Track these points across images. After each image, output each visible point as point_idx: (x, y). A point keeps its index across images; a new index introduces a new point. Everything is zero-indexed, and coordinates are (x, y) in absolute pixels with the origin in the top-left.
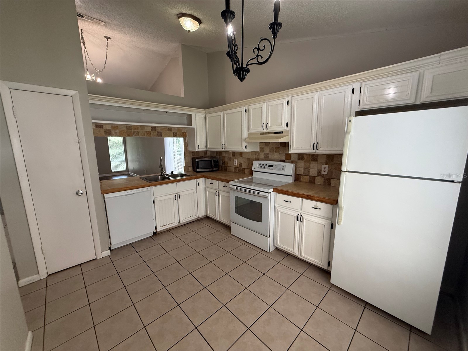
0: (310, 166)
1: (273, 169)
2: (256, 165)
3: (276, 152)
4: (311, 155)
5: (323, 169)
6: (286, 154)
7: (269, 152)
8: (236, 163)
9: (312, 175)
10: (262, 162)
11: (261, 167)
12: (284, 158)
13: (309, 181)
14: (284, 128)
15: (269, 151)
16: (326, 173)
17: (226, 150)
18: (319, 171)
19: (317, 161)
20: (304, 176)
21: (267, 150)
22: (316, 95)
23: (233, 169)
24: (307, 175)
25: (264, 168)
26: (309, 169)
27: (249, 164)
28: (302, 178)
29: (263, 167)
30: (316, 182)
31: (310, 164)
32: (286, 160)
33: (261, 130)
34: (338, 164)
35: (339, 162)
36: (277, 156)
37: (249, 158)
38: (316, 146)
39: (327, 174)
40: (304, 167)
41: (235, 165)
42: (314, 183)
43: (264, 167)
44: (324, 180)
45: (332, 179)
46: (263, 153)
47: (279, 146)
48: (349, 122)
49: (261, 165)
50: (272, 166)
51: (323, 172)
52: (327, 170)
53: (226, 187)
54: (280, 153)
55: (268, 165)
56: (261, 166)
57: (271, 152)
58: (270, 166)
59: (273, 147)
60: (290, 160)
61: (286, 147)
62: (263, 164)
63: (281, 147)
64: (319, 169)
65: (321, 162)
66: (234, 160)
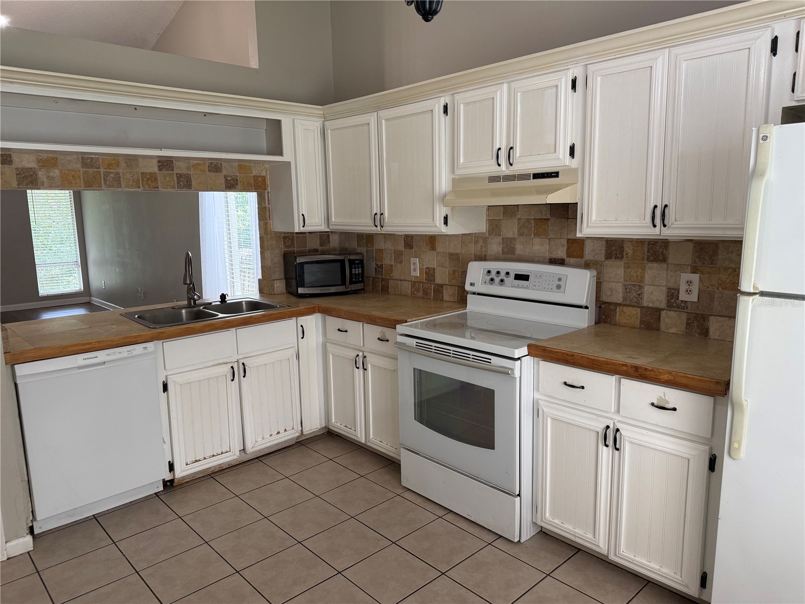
0: (643, 277)
1: (527, 288)
2: (476, 273)
3: (537, 235)
4: (647, 244)
5: (683, 288)
6: (568, 240)
7: (516, 236)
8: (415, 268)
9: (651, 305)
10: (494, 266)
11: (492, 280)
12: (561, 253)
13: (642, 322)
14: (560, 160)
15: (516, 232)
16: (694, 298)
17: (387, 230)
18: (672, 294)
19: (664, 260)
20: (625, 309)
21: (510, 229)
22: (660, 60)
23: (407, 287)
24: (634, 304)
25: (501, 285)
26: (641, 287)
27: (454, 272)
28: (620, 315)
29: (497, 280)
30: (663, 327)
31: (644, 269)
32: (567, 260)
33: (493, 170)
34: (730, 270)
35: (733, 265)
36: (539, 246)
37: (457, 254)
38: (660, 215)
39: (696, 300)
40: (625, 280)
41: (413, 274)
42: (658, 330)
43: (502, 281)
44: (688, 319)
45: (712, 318)
46: (499, 239)
47: (549, 217)
48: (761, 141)
49: (493, 274)
50: (525, 278)
51: (683, 296)
52: (695, 288)
53: (388, 341)
54: (549, 239)
55: (512, 275)
56: (490, 277)
57: (521, 234)
58: (519, 277)
59: (528, 220)
60: (579, 260)
61: (568, 218)
62: (498, 273)
63: (552, 220)
64: (671, 285)
65: (677, 265)
66: (412, 260)
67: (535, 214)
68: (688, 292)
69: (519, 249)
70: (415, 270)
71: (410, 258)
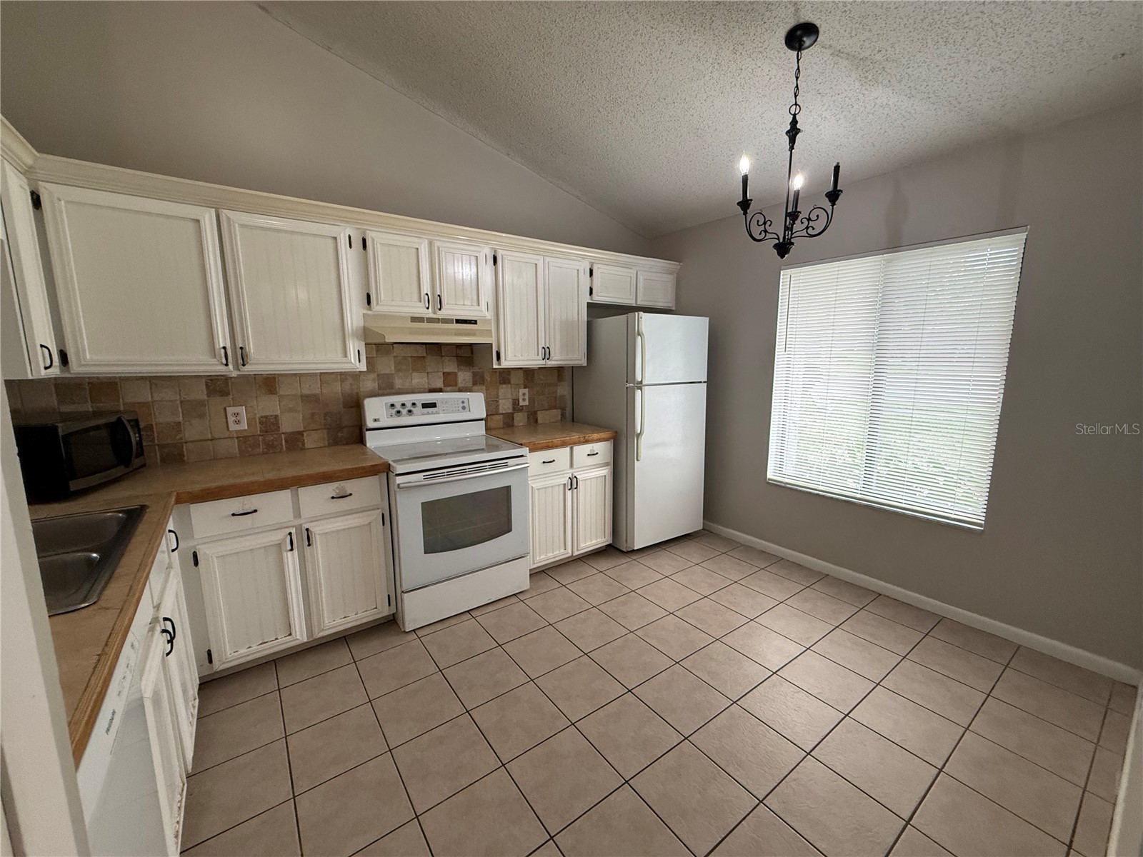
0: (498, 394)
1: (437, 413)
3: (415, 370)
5: (521, 398)
6: (444, 373)
7: (393, 372)
8: (239, 419)
9: (504, 412)
10: (397, 399)
11: (398, 412)
13: (504, 423)
14: (483, 312)
15: (393, 368)
16: (526, 403)
17: (249, 369)
18: (515, 402)
19: (509, 383)
20: (494, 417)
21: (387, 366)
23: (229, 446)
25: (410, 415)
26: (497, 401)
27: (313, 415)
28: (492, 421)
29: (404, 411)
30: (516, 424)
31: (498, 389)
32: (445, 388)
33: (421, 310)
34: (541, 385)
35: (542, 382)
36: (418, 379)
37: (315, 395)
39: (528, 404)
41: (233, 427)
42: (513, 426)
43: (410, 411)
44: (528, 415)
45: (539, 412)
47: (425, 355)
48: (640, 319)
49: (398, 407)
50: (433, 405)
51: (522, 403)
52: (527, 397)
53: (351, 494)
54: (427, 373)
55: (419, 405)
56: (396, 410)
57: (399, 370)
58: (425, 406)
59: (405, 358)
60: (454, 388)
61: (442, 356)
62: (403, 405)
63: (429, 358)
64: (514, 397)
65: (517, 384)
66: (230, 410)
67: (410, 352)
68: (524, 400)
69: (398, 383)
70: (238, 422)
71: (225, 409)
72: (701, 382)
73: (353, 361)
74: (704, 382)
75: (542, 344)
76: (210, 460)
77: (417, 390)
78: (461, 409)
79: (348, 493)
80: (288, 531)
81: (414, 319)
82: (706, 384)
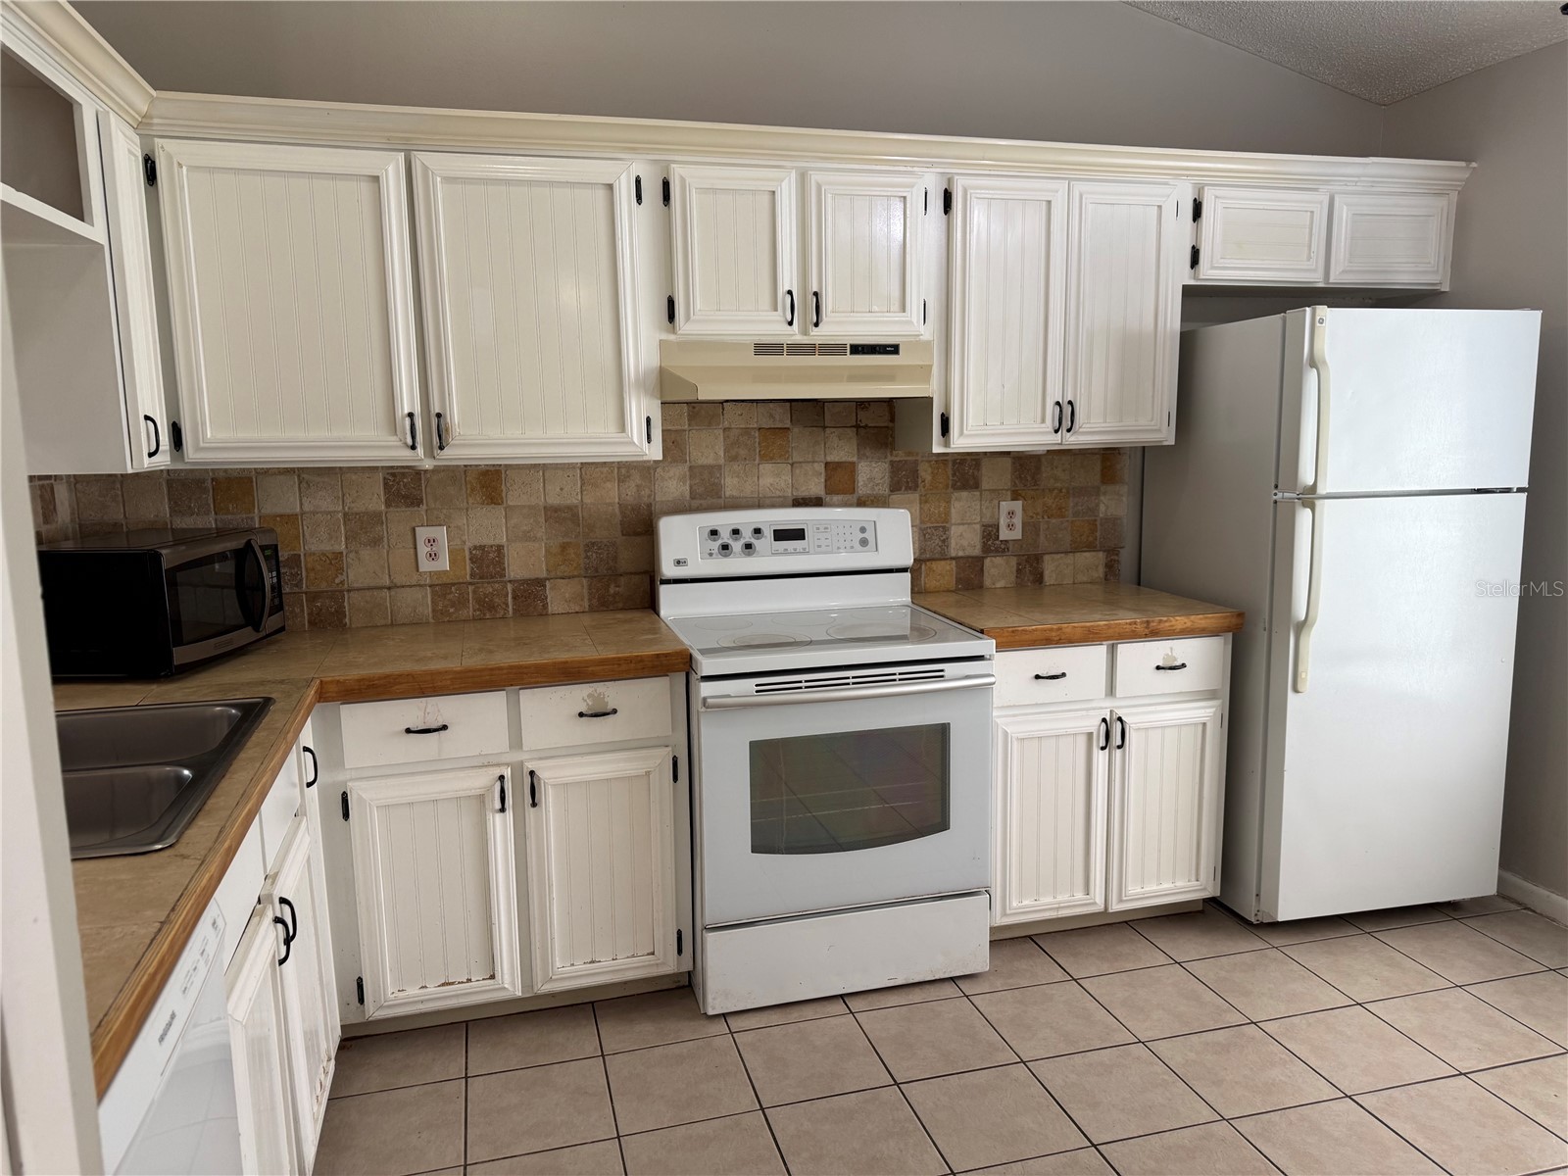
0: (948, 514)
1: (805, 552)
3: (766, 457)
4: (950, 465)
5: (1003, 522)
6: (827, 464)
7: (722, 461)
8: (436, 551)
9: (961, 554)
10: (724, 520)
11: (725, 547)
12: (816, 487)
13: (958, 580)
14: (909, 326)
15: (722, 453)
16: (1017, 534)
17: (452, 455)
18: (990, 532)
19: (976, 486)
20: (934, 565)
21: (708, 449)
24: (937, 556)
25: (749, 555)
26: (945, 529)
27: (564, 547)
28: (927, 575)
29: (737, 546)
30: (987, 582)
31: (949, 502)
32: (828, 499)
33: (774, 328)
34: (1056, 491)
35: (1058, 485)
36: (772, 477)
37: (570, 508)
38: (1066, 415)
39: (1020, 537)
40: (922, 522)
42: (981, 587)
43: (748, 546)
44: (1018, 564)
45: (1046, 557)
47: (788, 424)
48: (1318, 325)
49: (725, 537)
50: (798, 534)
51: (1005, 534)
52: (1018, 521)
53: (615, 711)
54: (792, 465)
55: (768, 534)
56: (720, 542)
57: (734, 459)
58: (781, 535)
59: (746, 431)
60: (850, 497)
61: (825, 427)
62: (736, 532)
63: (796, 430)
64: (986, 520)
65: (994, 491)
66: (423, 533)
67: (759, 419)
68: (1010, 527)
69: (731, 485)
70: (433, 556)
71: (414, 529)
72: (1508, 490)
73: (636, 440)
74: (1520, 490)
75: (1055, 394)
76: (386, 626)
77: (768, 501)
78: (857, 545)
79: (610, 707)
80: (498, 772)
81: (762, 349)
82: (1524, 496)
